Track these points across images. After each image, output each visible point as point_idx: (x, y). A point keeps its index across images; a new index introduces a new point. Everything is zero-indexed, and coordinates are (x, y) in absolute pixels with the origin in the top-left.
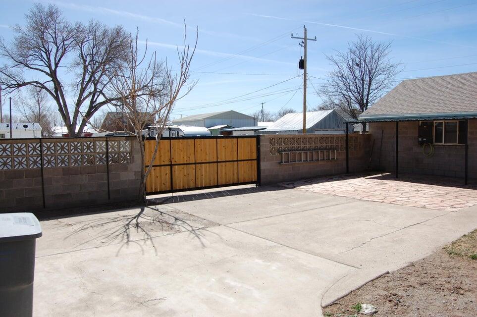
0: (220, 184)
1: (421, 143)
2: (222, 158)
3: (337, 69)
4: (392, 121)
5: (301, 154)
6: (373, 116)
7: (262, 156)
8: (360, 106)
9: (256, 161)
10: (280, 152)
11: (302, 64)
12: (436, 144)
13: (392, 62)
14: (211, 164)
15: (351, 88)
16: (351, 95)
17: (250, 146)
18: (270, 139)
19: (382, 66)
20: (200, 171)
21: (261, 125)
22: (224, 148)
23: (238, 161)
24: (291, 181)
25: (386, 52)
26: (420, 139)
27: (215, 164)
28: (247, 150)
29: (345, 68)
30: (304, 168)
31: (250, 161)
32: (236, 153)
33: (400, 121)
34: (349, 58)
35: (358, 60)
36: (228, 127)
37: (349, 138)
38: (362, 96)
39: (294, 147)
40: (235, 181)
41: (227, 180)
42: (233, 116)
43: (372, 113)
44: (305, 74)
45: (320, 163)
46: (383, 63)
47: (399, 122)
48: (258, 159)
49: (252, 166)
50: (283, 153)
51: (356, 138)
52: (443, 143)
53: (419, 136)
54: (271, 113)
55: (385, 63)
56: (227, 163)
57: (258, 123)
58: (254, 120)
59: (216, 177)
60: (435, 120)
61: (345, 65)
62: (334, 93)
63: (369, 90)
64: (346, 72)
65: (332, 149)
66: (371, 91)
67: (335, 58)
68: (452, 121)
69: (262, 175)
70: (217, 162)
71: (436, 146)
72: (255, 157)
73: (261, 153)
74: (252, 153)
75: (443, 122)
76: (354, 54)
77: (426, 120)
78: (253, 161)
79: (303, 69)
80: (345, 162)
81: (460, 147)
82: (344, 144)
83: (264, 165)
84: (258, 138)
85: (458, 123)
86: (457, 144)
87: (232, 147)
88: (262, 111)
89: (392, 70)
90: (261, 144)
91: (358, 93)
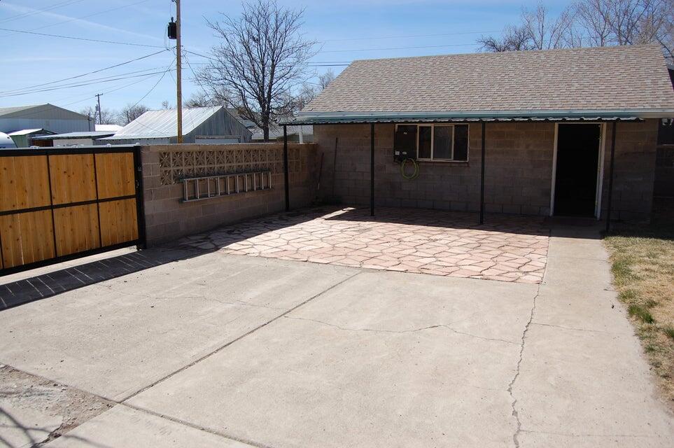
0: (60, 254)
1: (399, 159)
2: (62, 197)
3: (225, 44)
4: (365, 123)
5: (215, 182)
6: (322, 114)
7: (146, 189)
8: (260, 103)
9: (134, 200)
10: (179, 179)
11: (173, 31)
12: (421, 160)
13: (306, 38)
14: (37, 213)
15: (246, 74)
16: (246, 85)
17: (122, 169)
18: (160, 154)
19: (290, 44)
20: (10, 230)
21: (100, 129)
22: (66, 176)
23: (97, 201)
24: (201, 233)
25: (295, 24)
26: (397, 153)
27: (48, 212)
28: (116, 178)
29: (237, 43)
30: (222, 206)
31: (123, 201)
32: (92, 185)
33: (378, 123)
34: (244, 27)
35: (255, 32)
36: (43, 132)
37: (288, 151)
38: (263, 87)
39: (204, 169)
40: (95, 245)
41: (77, 243)
42: (49, 112)
43: (319, 109)
44: (179, 47)
45: (247, 196)
46: (293, 38)
47: (375, 125)
48: (139, 196)
49: (126, 210)
50: (186, 180)
51: (298, 150)
52: (432, 159)
53: (396, 149)
54: (111, 111)
55: (295, 41)
56: (75, 208)
57: (96, 126)
58: (87, 121)
59: (51, 242)
60: (420, 122)
61: (238, 39)
62: (221, 81)
63: (272, 77)
64: (239, 49)
65: (265, 170)
66: (274, 81)
67: (223, 26)
68: (446, 125)
69: (148, 226)
70: (52, 207)
71: (422, 164)
72: (132, 192)
73: (145, 184)
74: (125, 182)
75: (432, 126)
76: (250, 22)
77: (407, 122)
78: (130, 200)
79: (176, 38)
80: (284, 192)
81: (457, 165)
82: (282, 161)
83: (152, 207)
84: (136, 152)
85: (453, 128)
86: (452, 160)
87: (84, 173)
88: (98, 108)
89: (303, 50)
90: (143, 164)
91: (257, 82)
